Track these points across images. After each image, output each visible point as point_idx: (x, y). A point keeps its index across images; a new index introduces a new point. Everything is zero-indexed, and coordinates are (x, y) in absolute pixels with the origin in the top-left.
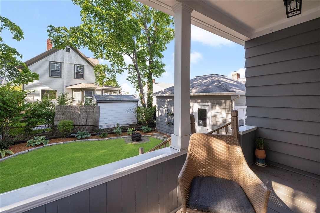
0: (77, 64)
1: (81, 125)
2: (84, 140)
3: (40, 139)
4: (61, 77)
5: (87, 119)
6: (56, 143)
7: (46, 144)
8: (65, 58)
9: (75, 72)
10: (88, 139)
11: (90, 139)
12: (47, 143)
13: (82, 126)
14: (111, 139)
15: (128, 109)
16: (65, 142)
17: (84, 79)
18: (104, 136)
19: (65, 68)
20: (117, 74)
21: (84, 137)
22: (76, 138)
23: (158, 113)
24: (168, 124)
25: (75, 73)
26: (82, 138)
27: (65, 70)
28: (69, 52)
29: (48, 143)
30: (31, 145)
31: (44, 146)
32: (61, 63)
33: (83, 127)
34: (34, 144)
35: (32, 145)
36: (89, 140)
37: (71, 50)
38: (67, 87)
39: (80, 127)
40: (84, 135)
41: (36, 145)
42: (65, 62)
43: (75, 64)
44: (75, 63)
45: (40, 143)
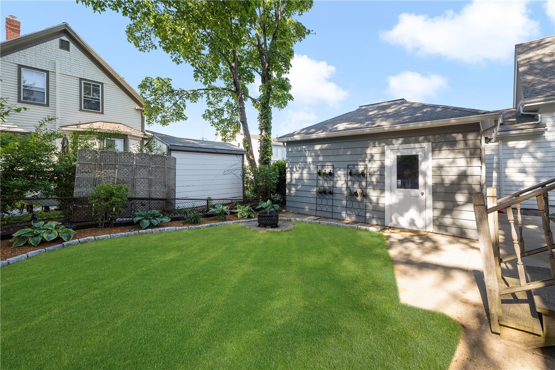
0: (87, 78)
1: (139, 199)
2: (158, 229)
3: (51, 226)
4: (48, 105)
5: (150, 186)
6: (93, 237)
7: (68, 240)
8: (58, 63)
9: (83, 95)
10: (163, 227)
11: (170, 228)
12: (70, 236)
13: (140, 201)
14: (211, 226)
15: (228, 168)
16: (114, 235)
17: (102, 113)
18: (196, 222)
19: (58, 84)
20: (188, 102)
21: (155, 222)
22: (137, 225)
23: (291, 176)
24: (320, 193)
25: (83, 98)
26: (152, 226)
27: (58, 89)
28: (68, 49)
29: (72, 236)
30: (27, 244)
31: (65, 243)
32: (48, 71)
33: (144, 202)
34: (36, 239)
35: (31, 241)
36: (166, 228)
37: (72, 46)
38: (63, 129)
39: (138, 202)
40: (154, 218)
41: (44, 243)
42: (58, 71)
43: (81, 79)
44: (82, 77)
45: (53, 236)
